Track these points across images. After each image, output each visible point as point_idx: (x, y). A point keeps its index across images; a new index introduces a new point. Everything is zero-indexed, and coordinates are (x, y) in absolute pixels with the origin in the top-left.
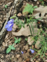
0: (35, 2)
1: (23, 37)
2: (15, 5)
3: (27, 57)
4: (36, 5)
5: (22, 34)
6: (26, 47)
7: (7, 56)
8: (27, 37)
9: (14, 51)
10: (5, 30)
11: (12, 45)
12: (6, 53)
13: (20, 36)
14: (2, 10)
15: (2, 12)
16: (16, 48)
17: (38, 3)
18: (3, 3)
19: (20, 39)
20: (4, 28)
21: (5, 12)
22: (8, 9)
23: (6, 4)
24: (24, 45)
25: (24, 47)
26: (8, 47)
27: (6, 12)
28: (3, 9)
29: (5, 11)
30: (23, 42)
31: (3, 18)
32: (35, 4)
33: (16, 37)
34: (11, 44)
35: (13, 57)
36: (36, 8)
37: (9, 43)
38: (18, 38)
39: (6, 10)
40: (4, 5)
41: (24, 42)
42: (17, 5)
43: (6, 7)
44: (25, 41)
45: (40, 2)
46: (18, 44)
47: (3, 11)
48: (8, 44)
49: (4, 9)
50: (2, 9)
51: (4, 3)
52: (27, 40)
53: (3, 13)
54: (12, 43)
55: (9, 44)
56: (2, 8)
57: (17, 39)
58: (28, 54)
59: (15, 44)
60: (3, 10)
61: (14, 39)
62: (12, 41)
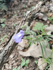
2: (27, 17)
4: (46, 24)
8: (37, 59)
11: (17, 68)
13: (28, 57)
14: (10, 28)
15: (10, 29)
19: (28, 61)
20: (11, 41)
21: (13, 30)
23: (15, 23)
27: (14, 30)
28: (11, 27)
40: (13, 24)
41: (33, 65)
42: (29, 17)
43: (15, 25)
45: (50, 21)
46: (25, 68)
47: (12, 29)
49: (13, 27)
50: (10, 27)
51: (13, 22)
52: (37, 63)
53: (11, 31)
56: (10, 26)
57: (25, 61)
60: (11, 28)
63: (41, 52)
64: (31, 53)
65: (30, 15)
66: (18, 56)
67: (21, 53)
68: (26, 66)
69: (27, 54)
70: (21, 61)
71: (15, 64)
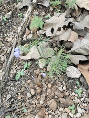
0: (47, 8)
2: (19, 33)
3: (38, 82)
7: (16, 83)
9: (24, 77)
10: (13, 56)
11: (21, 71)
12: (15, 80)
13: (29, 60)
16: (26, 73)
17: (51, 9)
19: (29, 64)
25: (35, 71)
26: (17, 74)
27: (6, 27)
31: (4, 38)
33: (25, 61)
35: (24, 83)
36: (48, 18)
44: (35, 65)
46: (28, 70)
55: (18, 71)
57: (26, 64)
59: (25, 69)
60: (2, 25)
64: (31, 56)
65: (21, 31)
66: (19, 61)
67: (22, 57)
68: (29, 67)
69: (28, 57)
70: (23, 64)
71: (18, 68)
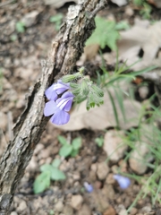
0: (119, 9)
1: (87, 133)
2: (71, 29)
3: (106, 204)
4: (122, 19)
5: (85, 123)
6: (101, 169)
7: (37, 204)
8: (101, 134)
9: (61, 184)
10: (37, 118)
11: (51, 164)
12: (32, 193)
13: (76, 131)
14: (6, 40)
15: (8, 46)
16: (66, 172)
17: (129, 11)
18: (9, 16)
19: (78, 142)
20: (33, 112)
21: (19, 48)
22: (27, 34)
23: (18, 20)
24: (95, 162)
25: (94, 167)
26: (40, 172)
27: (21, 46)
28: (9, 36)
29: (17, 42)
30: (89, 151)
31: (12, 69)
32: (119, 15)
33: (64, 134)
34: (49, 160)
35: (59, 205)
36: (123, 30)
37: (40, 157)
38: (69, 138)
39: (20, 39)
40: (12, 24)
41: (92, 151)
42: (77, 30)
43: (20, 29)
44: (95, 148)
46: (72, 160)
47: (13, 45)
48: (38, 161)
49: (14, 38)
50: (5, 36)
51: (13, 15)
52: (103, 144)
53: (12, 51)
54: (53, 156)
55: (42, 162)
56: (5, 32)
57: (68, 142)
58: (108, 191)
59: (63, 158)
60: (10, 41)
61: (56, 143)
62: (49, 148)
63: (112, 112)
64: (83, 120)
65: (80, 21)
68: (75, 154)
70: (59, 142)
